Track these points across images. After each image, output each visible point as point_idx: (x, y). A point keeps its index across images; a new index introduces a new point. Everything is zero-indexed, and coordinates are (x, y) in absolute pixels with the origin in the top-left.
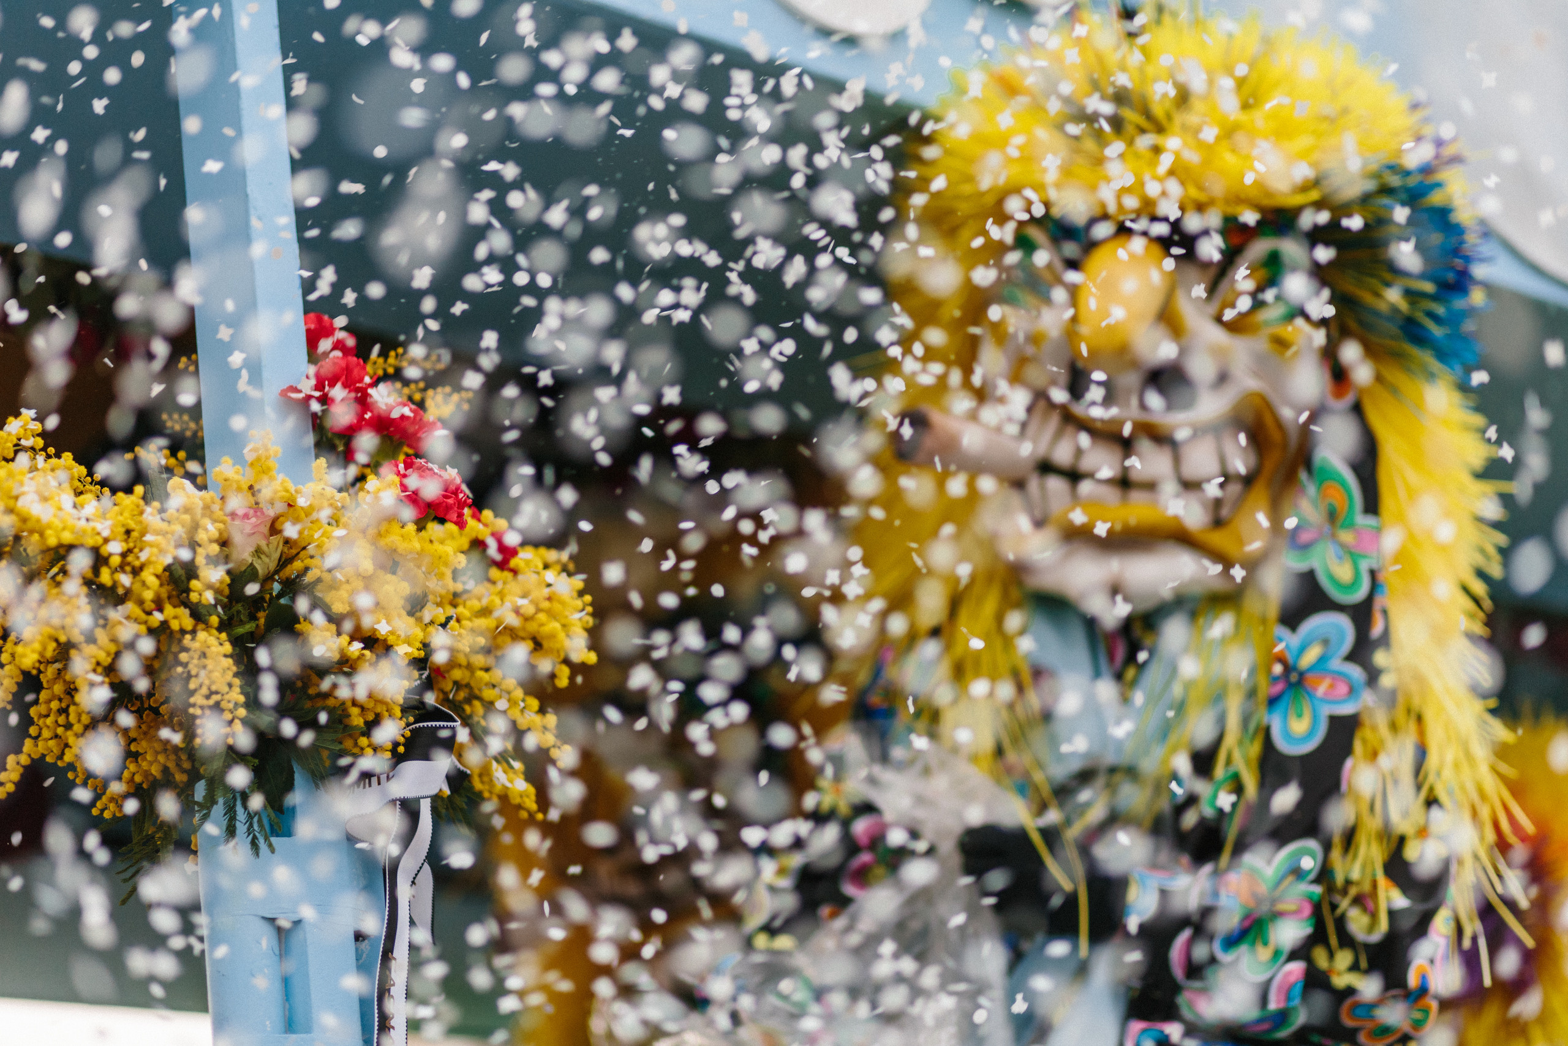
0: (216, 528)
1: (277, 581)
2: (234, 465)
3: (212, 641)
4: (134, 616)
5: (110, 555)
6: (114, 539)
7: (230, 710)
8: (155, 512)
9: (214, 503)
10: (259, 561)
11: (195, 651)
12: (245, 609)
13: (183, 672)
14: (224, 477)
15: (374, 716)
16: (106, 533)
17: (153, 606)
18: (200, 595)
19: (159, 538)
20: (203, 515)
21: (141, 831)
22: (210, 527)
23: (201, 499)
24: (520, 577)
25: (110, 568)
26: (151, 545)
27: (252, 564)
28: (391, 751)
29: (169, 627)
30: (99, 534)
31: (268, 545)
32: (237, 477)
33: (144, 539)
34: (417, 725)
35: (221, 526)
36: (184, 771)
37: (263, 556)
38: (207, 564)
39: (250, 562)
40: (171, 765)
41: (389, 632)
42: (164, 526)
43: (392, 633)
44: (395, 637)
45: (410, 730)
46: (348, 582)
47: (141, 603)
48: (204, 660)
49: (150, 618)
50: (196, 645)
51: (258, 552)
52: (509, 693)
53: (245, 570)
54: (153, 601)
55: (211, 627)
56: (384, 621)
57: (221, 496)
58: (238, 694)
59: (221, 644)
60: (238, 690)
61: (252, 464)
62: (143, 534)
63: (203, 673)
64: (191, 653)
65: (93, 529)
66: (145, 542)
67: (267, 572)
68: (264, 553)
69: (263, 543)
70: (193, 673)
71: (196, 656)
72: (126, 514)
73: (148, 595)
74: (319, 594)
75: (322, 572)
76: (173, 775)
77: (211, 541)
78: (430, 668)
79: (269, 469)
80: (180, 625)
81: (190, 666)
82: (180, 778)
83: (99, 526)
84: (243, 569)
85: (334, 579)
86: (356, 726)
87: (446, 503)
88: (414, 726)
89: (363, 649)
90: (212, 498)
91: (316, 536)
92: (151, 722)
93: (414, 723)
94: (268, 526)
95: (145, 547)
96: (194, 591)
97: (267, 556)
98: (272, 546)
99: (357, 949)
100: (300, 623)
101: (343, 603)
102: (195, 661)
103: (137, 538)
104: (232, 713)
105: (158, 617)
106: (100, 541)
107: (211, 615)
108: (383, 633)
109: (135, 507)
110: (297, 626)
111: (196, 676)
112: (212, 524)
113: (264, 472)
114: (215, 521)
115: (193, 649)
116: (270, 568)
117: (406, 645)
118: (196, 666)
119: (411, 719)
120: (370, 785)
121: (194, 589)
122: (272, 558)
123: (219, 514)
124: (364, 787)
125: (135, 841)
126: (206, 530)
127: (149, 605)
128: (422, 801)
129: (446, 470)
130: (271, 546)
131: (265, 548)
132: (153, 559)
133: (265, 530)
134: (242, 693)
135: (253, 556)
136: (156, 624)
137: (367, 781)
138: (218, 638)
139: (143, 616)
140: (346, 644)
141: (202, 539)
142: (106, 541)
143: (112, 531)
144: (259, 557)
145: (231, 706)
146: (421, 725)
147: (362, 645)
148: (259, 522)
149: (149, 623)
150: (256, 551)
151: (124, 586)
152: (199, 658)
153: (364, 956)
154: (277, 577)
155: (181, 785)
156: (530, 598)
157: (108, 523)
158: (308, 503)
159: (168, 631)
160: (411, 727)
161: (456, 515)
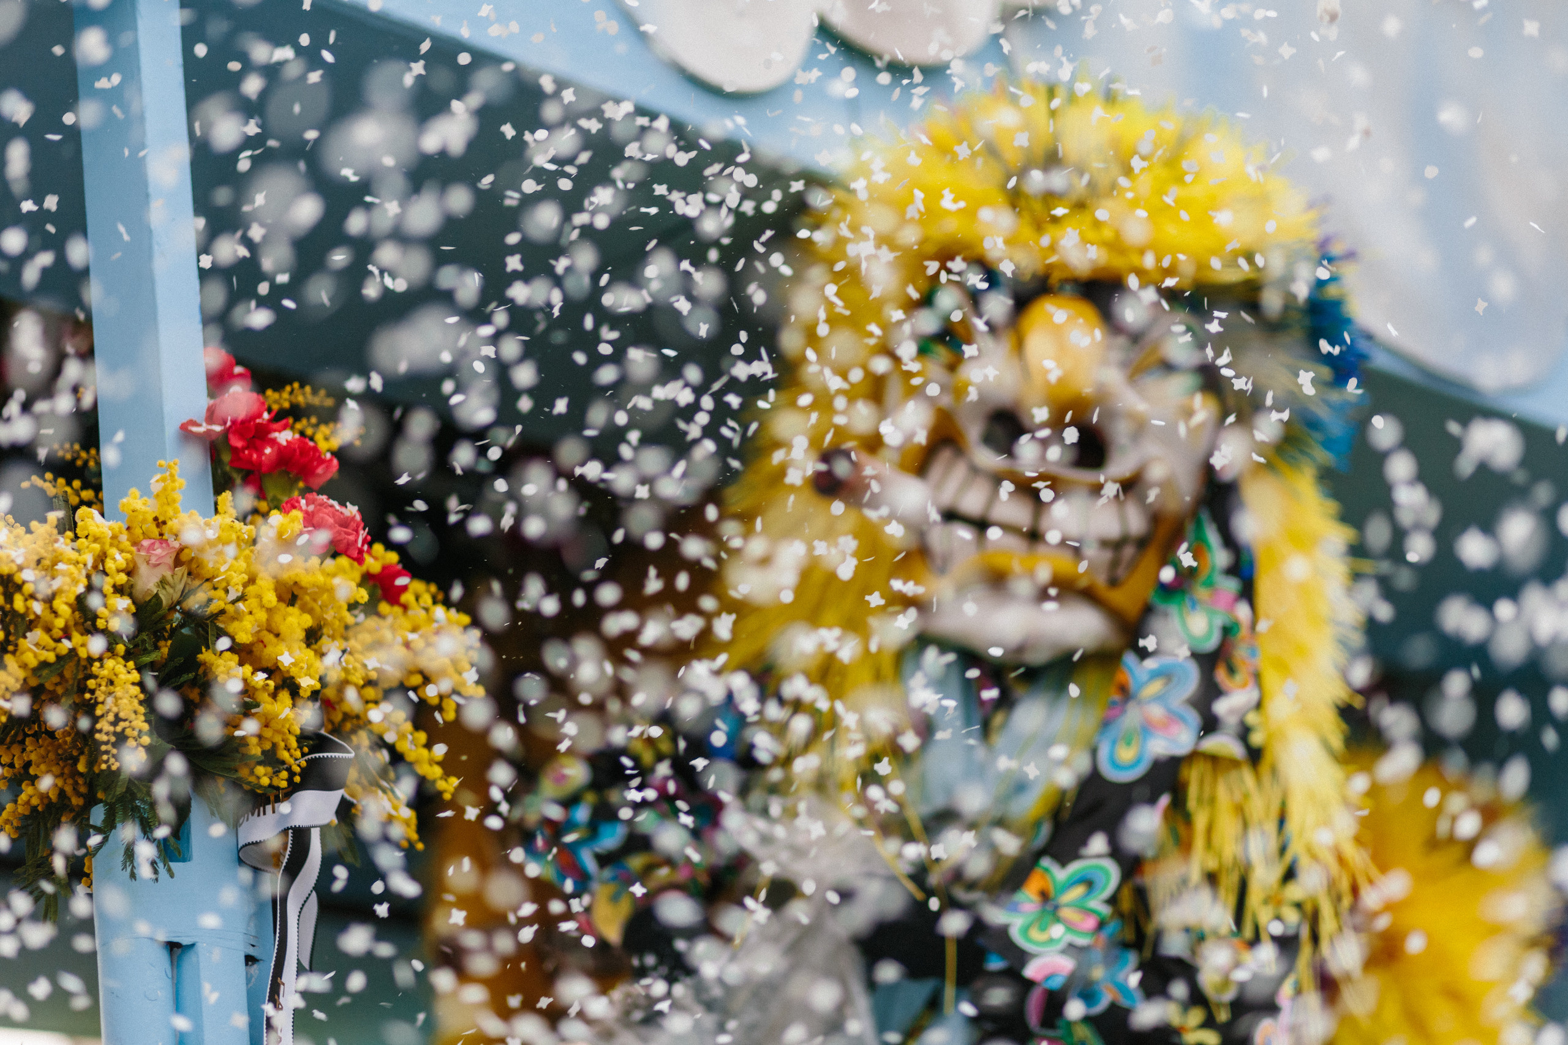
0: (123, 558)
1: (179, 611)
2: (141, 496)
3: (120, 668)
4: (43, 643)
5: (24, 582)
6: (28, 568)
7: (134, 738)
8: (68, 541)
9: (121, 533)
10: (164, 592)
11: (102, 678)
12: (150, 639)
13: (91, 699)
14: (132, 508)
15: (271, 745)
16: (19, 561)
17: (61, 633)
18: (107, 621)
19: (72, 568)
20: (111, 545)
21: (35, 853)
22: (118, 556)
23: (110, 529)
24: (410, 613)
25: (23, 595)
26: (64, 574)
27: (157, 594)
28: (287, 780)
29: (77, 655)
30: (13, 561)
31: (172, 576)
32: (144, 508)
33: (56, 567)
34: (313, 756)
35: (128, 556)
36: (79, 794)
37: (167, 587)
38: (114, 593)
39: (155, 592)
40: (68, 789)
41: (292, 664)
42: (74, 555)
43: (294, 664)
44: (297, 669)
45: (306, 760)
46: (251, 613)
47: (48, 630)
48: (111, 688)
49: (59, 645)
50: (104, 673)
51: (163, 583)
52: (397, 725)
53: (150, 600)
54: (62, 629)
55: (117, 655)
56: (286, 654)
57: (127, 527)
58: (143, 722)
59: (129, 672)
60: (142, 718)
61: (158, 495)
62: (55, 563)
63: (110, 700)
64: (99, 680)
65: (8, 557)
66: (57, 570)
67: (170, 602)
68: (168, 584)
69: (168, 574)
70: (100, 699)
71: (104, 683)
72: (40, 543)
73: (60, 623)
74: (221, 625)
75: (225, 604)
76: (69, 799)
77: (119, 571)
78: (321, 700)
79: (174, 501)
80: (88, 653)
81: (98, 693)
82: (76, 801)
83: (13, 554)
84: (148, 599)
85: (237, 612)
86: (254, 755)
87: (348, 539)
88: (310, 757)
89: (267, 679)
90: (120, 528)
91: (223, 569)
92: (48, 746)
93: (310, 753)
94: (173, 557)
95: (58, 575)
96: (101, 618)
97: (172, 587)
98: (177, 578)
99: (247, 973)
100: (202, 653)
101: (246, 633)
102: (103, 688)
103: (48, 566)
104: (136, 741)
105: (66, 644)
106: (15, 568)
107: (117, 644)
108: (286, 664)
109: (48, 537)
110: (200, 656)
111: (103, 703)
112: (120, 554)
113: (169, 504)
114: (122, 551)
115: (101, 676)
116: (174, 598)
117: (308, 677)
118: (104, 693)
119: (306, 750)
120: (264, 813)
121: (100, 616)
122: (177, 589)
123: (126, 544)
124: (259, 815)
125: (29, 863)
126: (114, 559)
127: (57, 633)
128: (312, 829)
129: (346, 507)
130: (175, 577)
131: (169, 578)
132: (66, 588)
133: (170, 561)
134: (146, 721)
135: (158, 586)
136: (64, 652)
137: (262, 809)
138: (125, 666)
139: (52, 644)
140: (250, 674)
141: (110, 568)
142: (21, 568)
143: (26, 559)
144: (164, 588)
145: (136, 733)
146: (317, 755)
147: (265, 676)
148: (164, 554)
149: (58, 650)
150: (161, 582)
151: (35, 613)
152: (106, 686)
153: (253, 980)
154: (178, 608)
155: (76, 809)
156: (420, 632)
157: (22, 550)
158: (217, 535)
159: (76, 658)
160: (306, 758)
161: (357, 552)
